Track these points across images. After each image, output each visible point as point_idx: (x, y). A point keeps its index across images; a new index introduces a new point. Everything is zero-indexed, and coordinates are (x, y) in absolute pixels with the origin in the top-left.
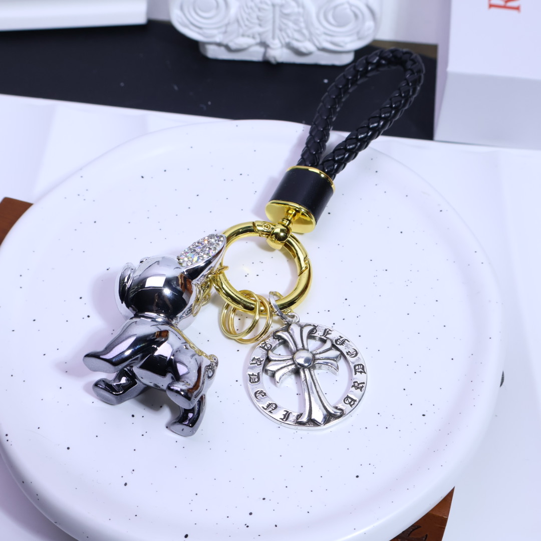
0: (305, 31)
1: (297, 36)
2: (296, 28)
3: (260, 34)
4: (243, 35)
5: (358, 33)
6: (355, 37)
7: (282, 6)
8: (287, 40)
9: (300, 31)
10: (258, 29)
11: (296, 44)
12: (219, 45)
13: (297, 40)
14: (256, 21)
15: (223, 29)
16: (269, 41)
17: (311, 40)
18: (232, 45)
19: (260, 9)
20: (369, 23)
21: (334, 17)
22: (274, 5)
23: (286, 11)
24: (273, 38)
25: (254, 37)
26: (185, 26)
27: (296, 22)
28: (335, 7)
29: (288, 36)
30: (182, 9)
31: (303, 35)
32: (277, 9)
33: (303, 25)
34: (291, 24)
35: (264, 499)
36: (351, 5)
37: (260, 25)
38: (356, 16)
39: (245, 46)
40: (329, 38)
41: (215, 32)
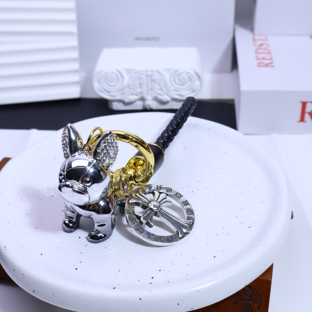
0: (164, 89)
1: (160, 92)
2: (159, 87)
3: (141, 93)
4: (132, 94)
5: (192, 88)
6: (190, 91)
7: (151, 76)
8: (155, 95)
9: (161, 89)
10: (139, 90)
11: (160, 97)
12: (119, 101)
13: (160, 95)
14: (138, 85)
15: (121, 92)
16: (146, 97)
17: (167, 94)
18: (126, 100)
19: (140, 78)
20: (197, 83)
21: (179, 80)
22: (147, 76)
23: (154, 78)
24: (148, 94)
25: (137, 95)
26: (101, 91)
27: (159, 84)
28: (179, 75)
29: (156, 93)
30: (99, 82)
31: (163, 91)
32: (149, 78)
33: (163, 86)
34: (157, 86)
35: (160, 270)
36: (187, 73)
37: (141, 88)
38: (190, 79)
39: (133, 100)
40: (177, 93)
41: (117, 94)
